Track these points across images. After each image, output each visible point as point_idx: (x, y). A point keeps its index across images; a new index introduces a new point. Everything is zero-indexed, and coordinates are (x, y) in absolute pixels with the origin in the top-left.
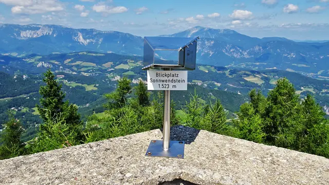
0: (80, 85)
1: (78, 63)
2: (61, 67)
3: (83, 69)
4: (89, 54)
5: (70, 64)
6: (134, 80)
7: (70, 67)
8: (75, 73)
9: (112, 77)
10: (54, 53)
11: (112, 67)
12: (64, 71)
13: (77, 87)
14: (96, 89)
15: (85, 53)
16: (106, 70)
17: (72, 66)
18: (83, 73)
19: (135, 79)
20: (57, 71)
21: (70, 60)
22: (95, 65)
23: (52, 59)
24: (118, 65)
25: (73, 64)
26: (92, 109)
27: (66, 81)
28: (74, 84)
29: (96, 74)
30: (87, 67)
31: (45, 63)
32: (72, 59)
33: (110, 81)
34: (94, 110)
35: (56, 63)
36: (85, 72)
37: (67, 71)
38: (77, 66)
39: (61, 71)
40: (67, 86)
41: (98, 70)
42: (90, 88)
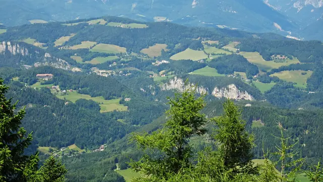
0: (88, 97)
1: (85, 45)
2: (47, 55)
3: (95, 61)
4: (112, 24)
5: (66, 48)
6: (216, 89)
7: (67, 56)
8: (77, 69)
9: (164, 81)
10: (32, 22)
11: (165, 55)
12: (53, 64)
13: (80, 103)
14: (123, 108)
15: (103, 22)
16: (149, 63)
17: (72, 53)
18: (96, 70)
19: (219, 88)
20: (36, 65)
21: (67, 38)
22: (123, 50)
23: (28, 35)
24: (179, 51)
25: (75, 48)
26: (112, 159)
27: (57, 87)
28: (73, 97)
29: (125, 72)
30: (106, 55)
31: (12, 44)
32: (73, 35)
33: (158, 89)
34: (116, 161)
35: (36, 44)
36: (100, 67)
37: (60, 65)
38: (84, 52)
39: (46, 64)
40: (58, 100)
41: (130, 64)
42: (110, 106)
